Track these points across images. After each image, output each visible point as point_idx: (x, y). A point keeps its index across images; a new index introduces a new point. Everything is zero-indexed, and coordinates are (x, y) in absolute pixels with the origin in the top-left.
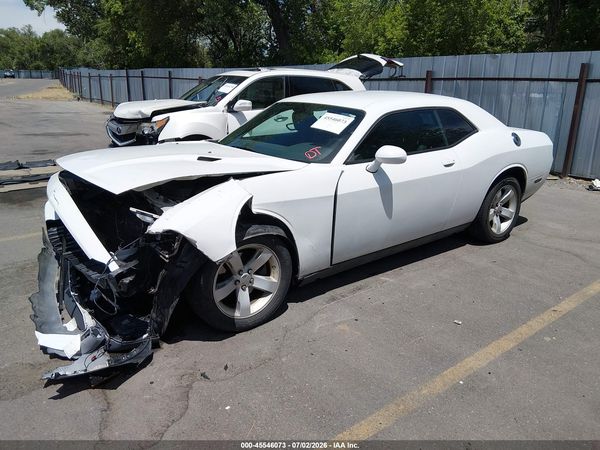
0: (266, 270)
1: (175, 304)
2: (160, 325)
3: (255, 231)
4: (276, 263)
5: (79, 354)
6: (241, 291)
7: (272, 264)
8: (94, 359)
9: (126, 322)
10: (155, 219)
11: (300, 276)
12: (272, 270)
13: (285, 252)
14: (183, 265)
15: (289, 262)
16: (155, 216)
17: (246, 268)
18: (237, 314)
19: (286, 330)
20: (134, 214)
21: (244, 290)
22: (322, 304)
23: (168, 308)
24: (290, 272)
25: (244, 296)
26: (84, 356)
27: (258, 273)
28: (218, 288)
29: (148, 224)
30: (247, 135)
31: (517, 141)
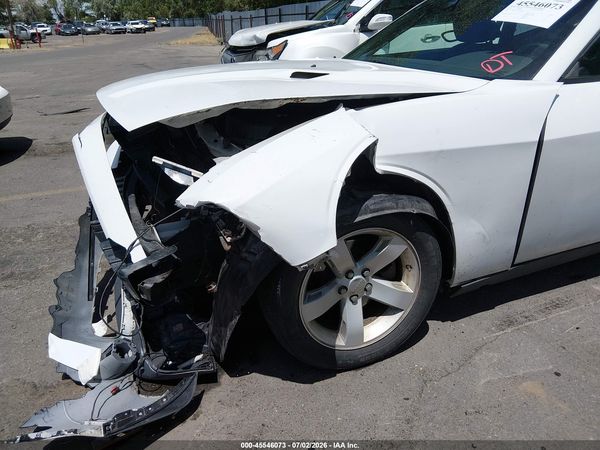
0: (394, 272)
1: (234, 322)
2: (218, 347)
3: (378, 205)
4: (413, 260)
5: (97, 379)
6: (348, 304)
7: (406, 262)
8: (116, 391)
9: (179, 327)
10: (196, 179)
11: (455, 283)
12: (406, 273)
13: (432, 244)
14: (250, 258)
15: (436, 260)
16: (195, 173)
17: (360, 267)
18: (340, 342)
19: (425, 378)
20: (159, 168)
21: (354, 303)
22: (488, 330)
23: (226, 326)
24: (437, 277)
25: (353, 312)
26: (104, 384)
27: (380, 275)
28: (308, 299)
29: (183, 188)
30: (381, 52)
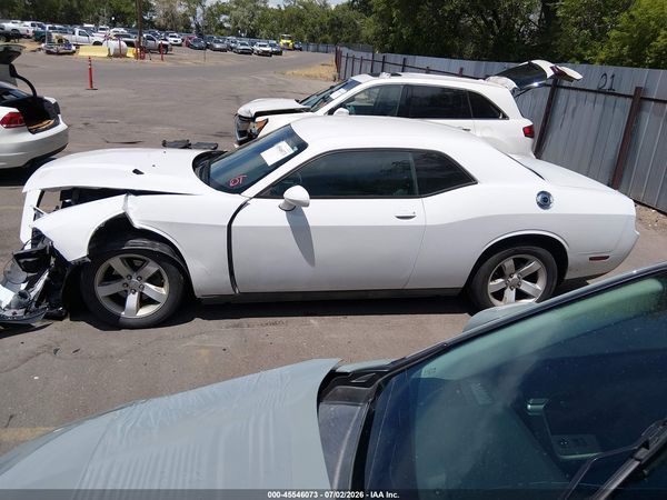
4: (165, 277)
11: (197, 295)
18: (124, 312)
21: (133, 293)
31: (545, 200)
